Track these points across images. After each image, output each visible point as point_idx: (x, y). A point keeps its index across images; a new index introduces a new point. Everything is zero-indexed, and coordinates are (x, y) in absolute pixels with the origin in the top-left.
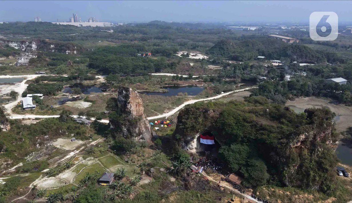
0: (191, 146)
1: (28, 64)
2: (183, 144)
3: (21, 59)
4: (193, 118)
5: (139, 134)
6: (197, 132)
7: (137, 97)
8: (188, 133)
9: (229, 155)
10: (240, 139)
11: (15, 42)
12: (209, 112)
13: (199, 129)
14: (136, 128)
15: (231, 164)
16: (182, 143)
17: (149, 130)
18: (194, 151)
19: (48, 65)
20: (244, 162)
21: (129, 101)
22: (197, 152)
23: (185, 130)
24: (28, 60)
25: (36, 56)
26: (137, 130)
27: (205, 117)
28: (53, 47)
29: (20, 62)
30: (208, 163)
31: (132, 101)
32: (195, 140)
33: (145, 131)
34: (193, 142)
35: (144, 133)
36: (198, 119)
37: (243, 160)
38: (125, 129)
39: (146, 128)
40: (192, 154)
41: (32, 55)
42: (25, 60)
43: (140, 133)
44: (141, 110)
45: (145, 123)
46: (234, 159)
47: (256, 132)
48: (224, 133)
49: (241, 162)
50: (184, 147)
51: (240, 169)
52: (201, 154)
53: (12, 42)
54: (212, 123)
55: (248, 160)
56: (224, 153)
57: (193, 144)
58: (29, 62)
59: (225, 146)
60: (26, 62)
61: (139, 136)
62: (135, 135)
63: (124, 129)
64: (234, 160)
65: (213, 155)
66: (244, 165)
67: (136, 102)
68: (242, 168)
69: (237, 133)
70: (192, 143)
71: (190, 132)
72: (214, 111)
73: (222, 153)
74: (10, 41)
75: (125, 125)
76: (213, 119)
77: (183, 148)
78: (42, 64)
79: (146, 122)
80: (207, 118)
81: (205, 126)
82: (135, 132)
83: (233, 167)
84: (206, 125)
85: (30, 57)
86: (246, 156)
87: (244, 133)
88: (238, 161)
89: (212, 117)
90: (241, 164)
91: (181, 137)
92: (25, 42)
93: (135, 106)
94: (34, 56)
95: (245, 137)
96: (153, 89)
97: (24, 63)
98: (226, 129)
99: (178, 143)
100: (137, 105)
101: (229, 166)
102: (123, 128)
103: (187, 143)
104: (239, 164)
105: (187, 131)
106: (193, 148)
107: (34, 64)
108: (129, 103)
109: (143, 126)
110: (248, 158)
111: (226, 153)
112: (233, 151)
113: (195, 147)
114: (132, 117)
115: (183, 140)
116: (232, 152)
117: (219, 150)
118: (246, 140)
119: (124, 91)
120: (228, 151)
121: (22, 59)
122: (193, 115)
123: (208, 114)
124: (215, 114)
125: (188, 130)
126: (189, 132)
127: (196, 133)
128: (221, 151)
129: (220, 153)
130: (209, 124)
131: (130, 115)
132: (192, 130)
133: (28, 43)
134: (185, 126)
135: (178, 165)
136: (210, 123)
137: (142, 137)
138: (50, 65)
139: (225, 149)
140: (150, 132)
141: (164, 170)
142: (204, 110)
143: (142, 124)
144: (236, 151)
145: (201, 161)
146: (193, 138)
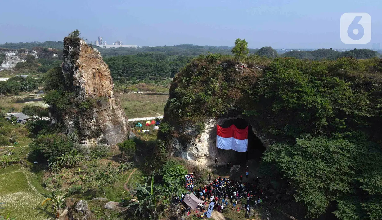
0: (194, 151)
1: (13, 69)
2: (178, 146)
3: (5, 63)
4: (198, 83)
5: (96, 132)
6: (209, 115)
7: (97, 59)
8: (187, 116)
9: (294, 166)
10: (324, 122)
11: (12, 51)
12: (237, 67)
13: (212, 108)
14: (89, 119)
15: (303, 190)
16: (175, 144)
17: (122, 128)
18: (202, 163)
19: (38, 71)
20: (344, 187)
21: (77, 64)
22: (209, 167)
23: (180, 110)
24: (14, 65)
25: (26, 60)
26: (92, 124)
27: (227, 79)
28: (56, 57)
29: (4, 67)
30: (234, 190)
31: (85, 65)
32: (205, 136)
33: (111, 127)
34: (200, 141)
35: (109, 130)
36: (212, 82)
37: (341, 180)
38: (71, 123)
39: (116, 123)
40: (196, 171)
41: (20, 58)
42: (11, 64)
43: (98, 132)
44: (105, 86)
45: (115, 115)
46: (312, 177)
47: (373, 101)
48: (276, 108)
49: (334, 186)
50: (180, 153)
51: (334, 206)
52: (219, 170)
53: (9, 51)
54: (244, 92)
55: (361, 180)
56: (278, 160)
57: (199, 145)
58: (16, 67)
59: (279, 145)
60: (11, 67)
61: (98, 135)
62: (88, 133)
63: (68, 121)
64: (311, 180)
65: (247, 173)
66: (345, 197)
67: (94, 69)
68: (340, 204)
69: (317, 102)
70: (197, 143)
71: (192, 115)
72: (250, 66)
73: (274, 161)
74: (7, 50)
75: (70, 114)
76: (247, 81)
77: (177, 155)
78: (31, 69)
79: (117, 113)
80: (233, 81)
81: (228, 99)
82: (89, 128)
83: (311, 200)
84: (229, 97)
85: (17, 60)
86: (351, 168)
87: (335, 102)
88: (324, 181)
89: (246, 78)
90: (335, 193)
91: (173, 128)
92: (24, 51)
93: (91, 76)
94: (23, 60)
95: (340, 114)
96: (162, 90)
97: (8, 68)
98: (284, 97)
99: (165, 145)
100: (97, 75)
101: (297, 199)
102: (66, 119)
103: (185, 142)
104: (327, 192)
105: (184, 113)
106: (199, 154)
107: (21, 69)
108: (77, 68)
109: (108, 118)
110: (359, 172)
111: (284, 161)
112: (306, 155)
113: (204, 153)
114: (84, 97)
115: (176, 135)
116: (305, 157)
117: (263, 156)
118: (342, 124)
119: (70, 47)
120: (290, 155)
121: (7, 63)
122: (200, 74)
123: (235, 72)
124: (253, 72)
125: (187, 109)
126: (189, 114)
127: (205, 118)
128: (268, 158)
129: (266, 163)
130: (237, 94)
131: (79, 93)
132: (196, 109)
133: (28, 52)
134: (180, 102)
135: (150, 191)
136: (239, 91)
137: (102, 138)
138: (41, 71)
139: (279, 152)
140: (126, 133)
141: (114, 206)
142: (226, 64)
143: (105, 114)
144: (316, 154)
145: (215, 184)
146: (199, 130)
